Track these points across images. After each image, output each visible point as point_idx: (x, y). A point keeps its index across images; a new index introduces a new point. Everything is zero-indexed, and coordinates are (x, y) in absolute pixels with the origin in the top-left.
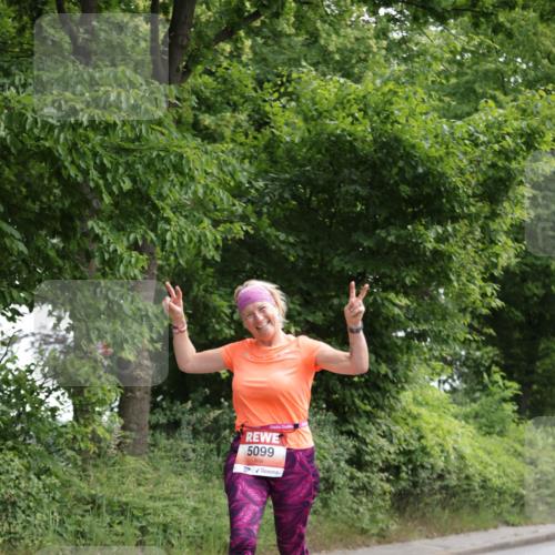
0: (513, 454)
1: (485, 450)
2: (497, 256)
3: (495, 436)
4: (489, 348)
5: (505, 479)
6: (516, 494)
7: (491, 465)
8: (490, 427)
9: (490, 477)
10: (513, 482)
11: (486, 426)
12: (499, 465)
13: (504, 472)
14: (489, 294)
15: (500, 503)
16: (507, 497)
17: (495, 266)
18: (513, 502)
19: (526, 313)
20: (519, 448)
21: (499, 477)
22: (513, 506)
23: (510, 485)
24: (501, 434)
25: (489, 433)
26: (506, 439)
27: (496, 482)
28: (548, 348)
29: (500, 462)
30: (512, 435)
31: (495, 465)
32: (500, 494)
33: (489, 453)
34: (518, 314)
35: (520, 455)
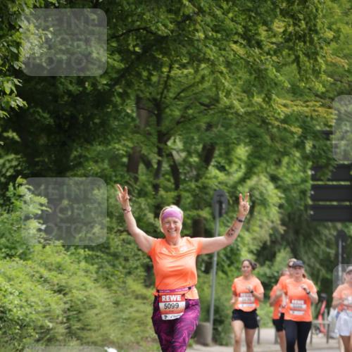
0: (38, 281)
1: (4, 275)
2: (18, 45)
3: (17, 259)
4: (12, 156)
5: (28, 310)
6: (42, 327)
7: (11, 293)
8: (11, 249)
9: (10, 307)
10: (38, 313)
11: (7, 247)
12: (21, 293)
13: (27, 301)
14: (8, 91)
15: (22, 337)
16: (30, 331)
17: (16, 57)
18: (37, 336)
19: (55, 114)
20: (46, 274)
21: (21, 307)
22: (38, 341)
23: (34, 316)
24: (24, 256)
25: (11, 256)
26: (29, 262)
27: (18, 313)
28: (80, 156)
29: (22, 289)
30: (37, 257)
31: (17, 293)
32: (22, 327)
33: (10, 279)
34: (46, 115)
35: (46, 281)
